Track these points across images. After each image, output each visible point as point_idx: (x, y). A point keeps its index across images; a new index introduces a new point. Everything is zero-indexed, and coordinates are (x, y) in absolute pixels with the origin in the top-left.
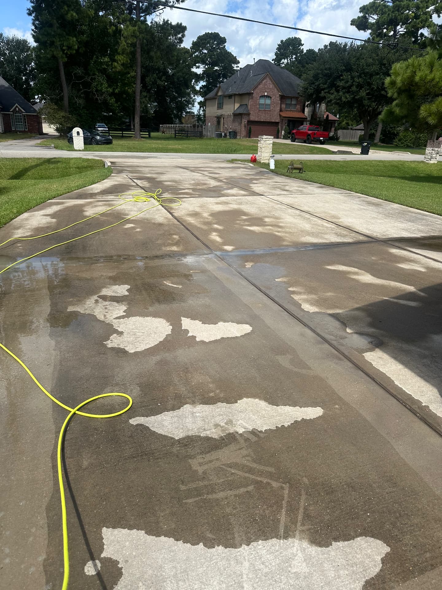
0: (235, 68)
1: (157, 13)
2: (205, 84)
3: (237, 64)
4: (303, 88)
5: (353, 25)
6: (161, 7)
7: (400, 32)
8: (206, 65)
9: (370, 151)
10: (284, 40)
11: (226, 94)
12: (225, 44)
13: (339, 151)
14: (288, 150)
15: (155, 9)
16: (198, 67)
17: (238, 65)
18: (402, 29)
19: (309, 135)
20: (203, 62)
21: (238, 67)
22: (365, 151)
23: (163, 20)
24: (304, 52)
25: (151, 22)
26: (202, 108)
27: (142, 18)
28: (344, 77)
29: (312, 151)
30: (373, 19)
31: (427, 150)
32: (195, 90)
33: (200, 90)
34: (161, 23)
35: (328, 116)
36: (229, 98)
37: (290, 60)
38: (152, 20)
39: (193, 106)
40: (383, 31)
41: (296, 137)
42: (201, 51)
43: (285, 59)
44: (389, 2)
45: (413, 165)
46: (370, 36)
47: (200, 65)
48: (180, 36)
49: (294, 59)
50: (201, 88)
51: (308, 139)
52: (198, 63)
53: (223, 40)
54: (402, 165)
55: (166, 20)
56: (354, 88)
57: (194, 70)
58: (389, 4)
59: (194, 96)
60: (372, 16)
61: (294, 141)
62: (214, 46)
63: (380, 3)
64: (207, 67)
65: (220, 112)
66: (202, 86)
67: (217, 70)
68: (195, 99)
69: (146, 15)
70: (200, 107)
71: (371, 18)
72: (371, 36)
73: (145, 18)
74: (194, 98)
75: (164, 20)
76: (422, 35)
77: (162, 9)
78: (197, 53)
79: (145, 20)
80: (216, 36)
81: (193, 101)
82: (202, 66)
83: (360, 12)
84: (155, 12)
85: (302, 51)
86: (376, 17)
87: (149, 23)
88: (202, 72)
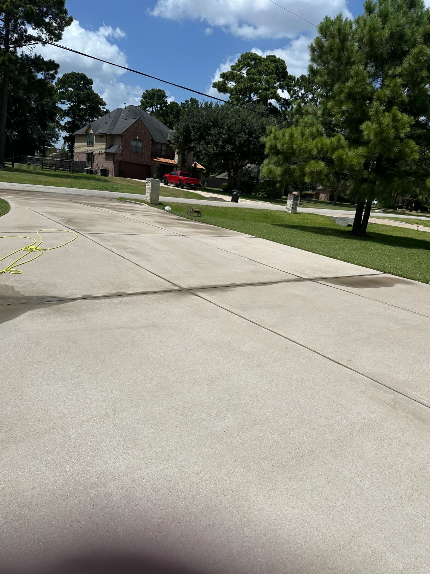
0: (102, 109)
1: (29, 47)
2: (70, 120)
3: (103, 106)
4: (174, 136)
5: (215, 87)
6: (33, 42)
7: (254, 100)
8: (71, 102)
9: (239, 199)
10: (149, 90)
11: (97, 133)
12: (92, 85)
13: (211, 197)
14: (165, 193)
15: (27, 43)
16: (63, 103)
17: (105, 107)
18: (255, 97)
19: (181, 180)
20: (69, 100)
21: (105, 108)
22: (235, 200)
23: (34, 55)
24: (168, 103)
25: (22, 55)
26: (67, 143)
27: (11, 49)
28: (212, 131)
29: (187, 196)
30: (231, 85)
31: (287, 202)
32: (60, 125)
33: (65, 126)
34: (32, 57)
35: (196, 164)
36: (100, 137)
37: (155, 109)
38: (23, 52)
39: (58, 140)
40: (239, 96)
41: (169, 181)
42: (66, 88)
43: (150, 108)
44: (244, 73)
45: (278, 214)
46: (229, 99)
47: (65, 101)
48: (52, 72)
49: (159, 109)
50: (66, 123)
51: (180, 183)
52: (64, 99)
53: (90, 82)
54: (270, 213)
55: (38, 55)
56: (220, 142)
57: (59, 105)
58: (244, 75)
59: (59, 130)
60: (230, 82)
61: (167, 185)
62: (80, 86)
63: (236, 73)
64: (72, 104)
65: (90, 150)
66: (68, 121)
67: (83, 108)
68: (60, 133)
69: (15, 47)
70: (65, 142)
71: (230, 84)
72: (231, 99)
73: (15, 50)
74: (58, 132)
75: (36, 55)
76: (270, 104)
77: (34, 44)
78: (63, 90)
79: (15, 52)
80: (83, 77)
81: (57, 135)
82: (67, 103)
83: (221, 77)
84: (26, 45)
85: (166, 102)
86: (234, 84)
87: (19, 54)
88: (67, 109)
